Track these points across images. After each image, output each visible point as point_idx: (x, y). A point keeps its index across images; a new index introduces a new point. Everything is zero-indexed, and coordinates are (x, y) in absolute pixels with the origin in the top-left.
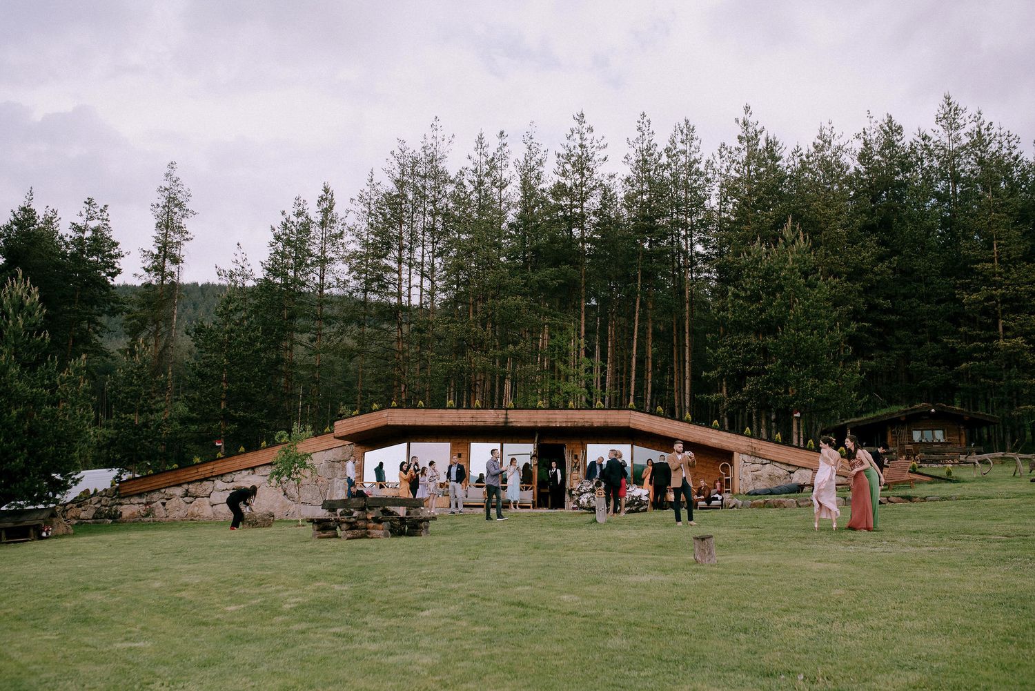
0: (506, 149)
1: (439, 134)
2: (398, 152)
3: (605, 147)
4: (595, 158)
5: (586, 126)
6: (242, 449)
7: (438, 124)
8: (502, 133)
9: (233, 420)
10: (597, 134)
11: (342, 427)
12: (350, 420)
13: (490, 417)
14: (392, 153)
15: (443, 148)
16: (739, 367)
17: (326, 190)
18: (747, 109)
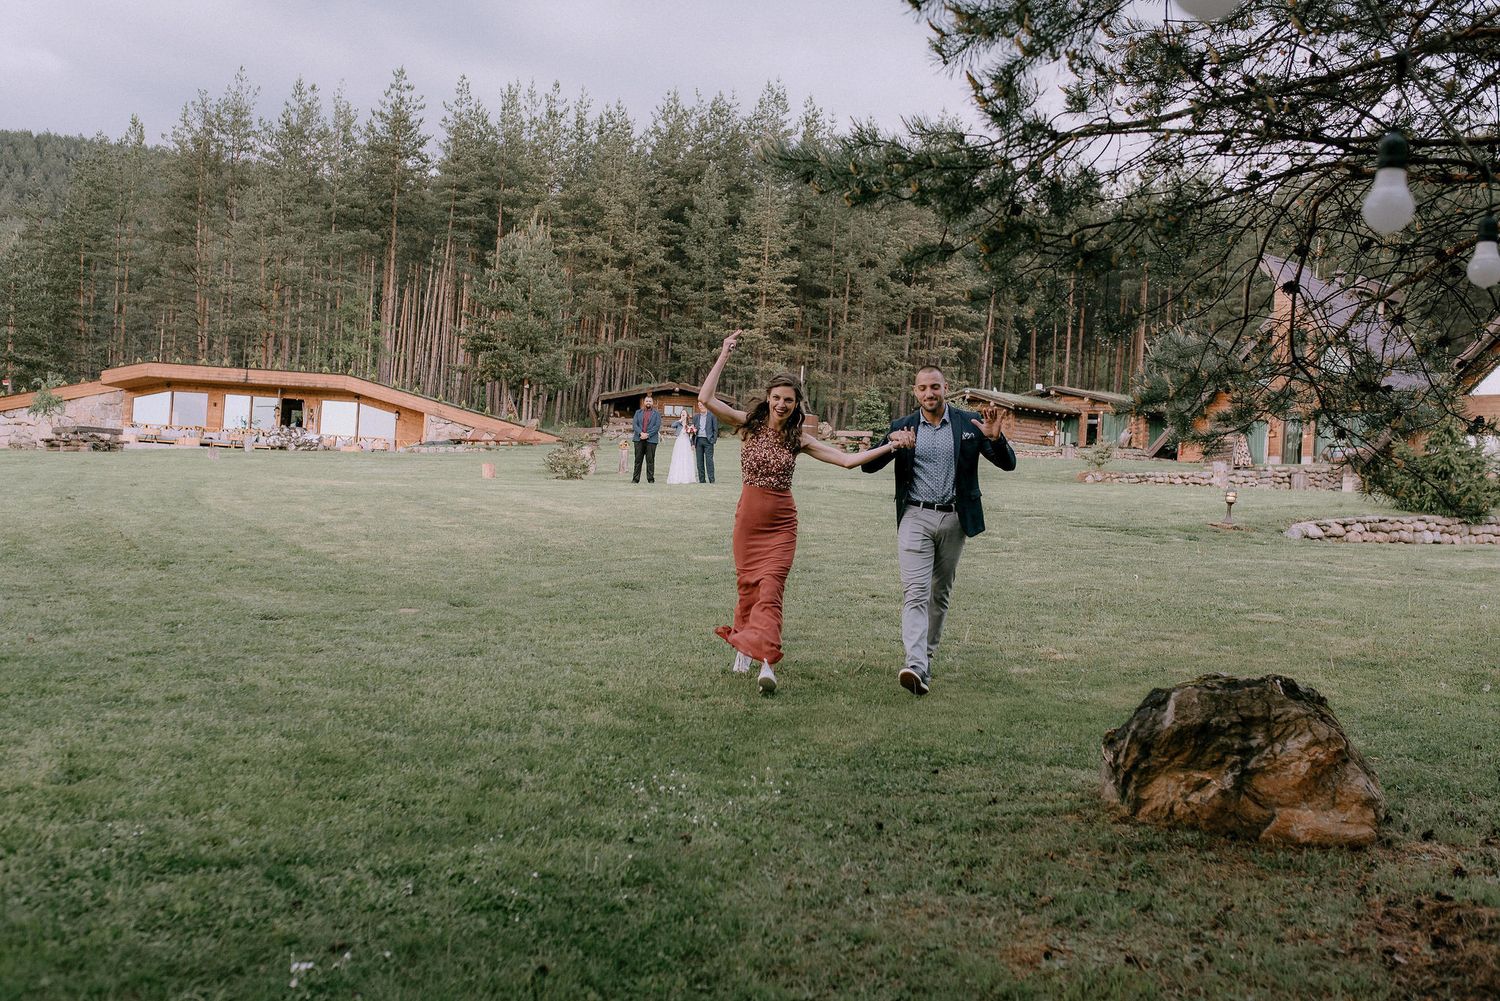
0: (317, 104)
1: (245, 84)
2: (199, 102)
3: (421, 108)
4: (411, 119)
5: (404, 83)
6: (24, 389)
7: (244, 75)
8: (313, 88)
9: (18, 362)
10: (415, 94)
11: (107, 376)
12: (116, 370)
13: (235, 375)
14: (193, 103)
15: (248, 99)
16: (478, 342)
17: (135, 123)
18: (557, 85)
